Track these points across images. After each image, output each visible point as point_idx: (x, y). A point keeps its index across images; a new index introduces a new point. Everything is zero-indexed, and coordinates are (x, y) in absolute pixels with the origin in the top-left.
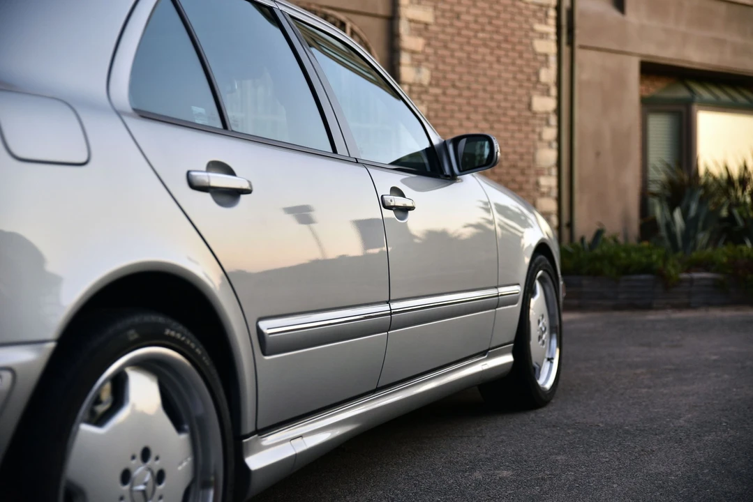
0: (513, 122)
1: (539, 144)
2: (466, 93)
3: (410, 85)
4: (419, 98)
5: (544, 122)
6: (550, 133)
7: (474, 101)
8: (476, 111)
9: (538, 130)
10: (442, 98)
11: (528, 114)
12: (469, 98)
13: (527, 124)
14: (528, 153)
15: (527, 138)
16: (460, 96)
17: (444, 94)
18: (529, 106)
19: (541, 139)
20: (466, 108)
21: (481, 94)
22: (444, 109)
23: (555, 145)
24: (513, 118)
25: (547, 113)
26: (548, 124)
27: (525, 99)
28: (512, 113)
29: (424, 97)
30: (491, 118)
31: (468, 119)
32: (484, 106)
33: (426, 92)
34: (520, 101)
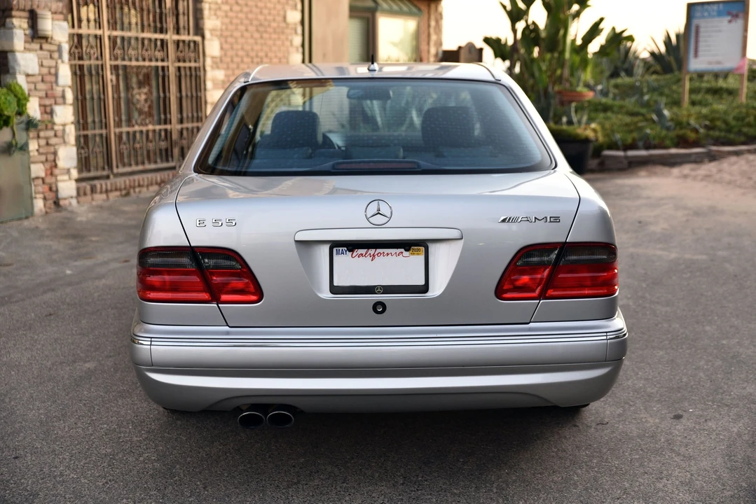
0: (275, 32)
1: (291, 49)
2: (245, 9)
3: (210, 3)
4: (215, 14)
5: (293, 32)
6: (297, 40)
7: (250, 16)
8: (251, 24)
9: (290, 38)
10: (230, 14)
11: (283, 25)
12: (247, 13)
13: (283, 33)
14: (284, 57)
15: (283, 44)
16: (241, 11)
17: (231, 10)
18: (285, 18)
19: (292, 45)
20: (246, 22)
21: (255, 10)
22: (231, 23)
23: (301, 50)
24: (274, 29)
25: (296, 24)
26: (296, 33)
27: (282, 13)
28: (274, 25)
29: (219, 13)
30: (262, 29)
31: (247, 30)
32: (257, 19)
33: (220, 9)
34: (278, 14)
